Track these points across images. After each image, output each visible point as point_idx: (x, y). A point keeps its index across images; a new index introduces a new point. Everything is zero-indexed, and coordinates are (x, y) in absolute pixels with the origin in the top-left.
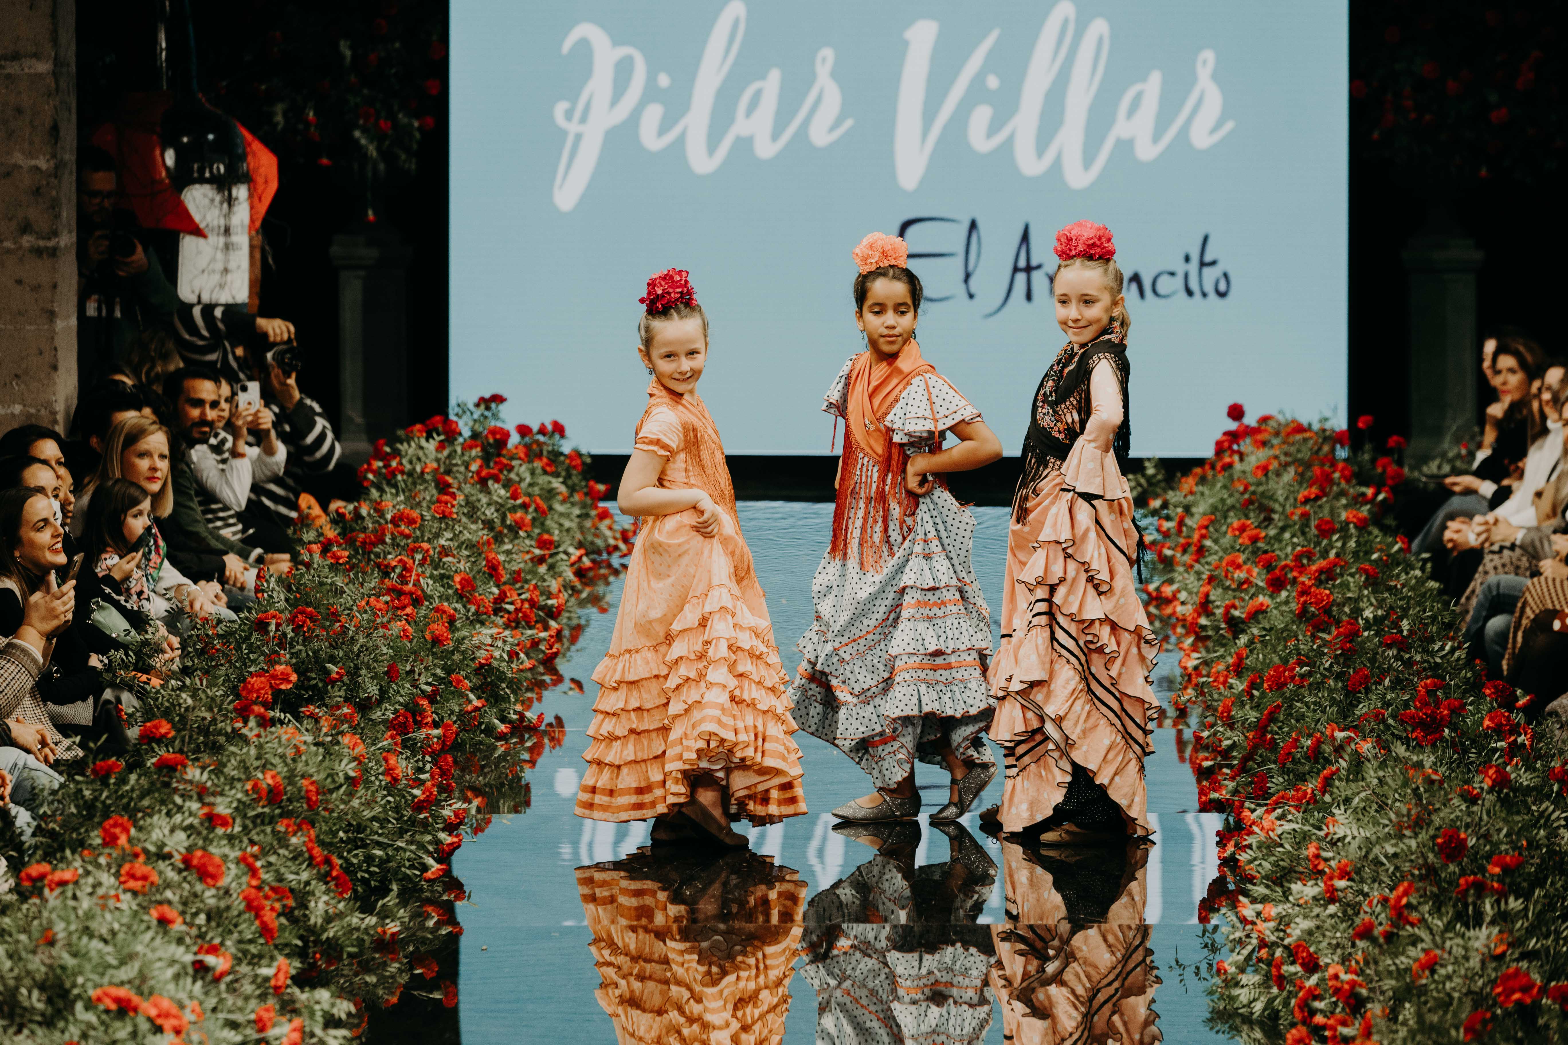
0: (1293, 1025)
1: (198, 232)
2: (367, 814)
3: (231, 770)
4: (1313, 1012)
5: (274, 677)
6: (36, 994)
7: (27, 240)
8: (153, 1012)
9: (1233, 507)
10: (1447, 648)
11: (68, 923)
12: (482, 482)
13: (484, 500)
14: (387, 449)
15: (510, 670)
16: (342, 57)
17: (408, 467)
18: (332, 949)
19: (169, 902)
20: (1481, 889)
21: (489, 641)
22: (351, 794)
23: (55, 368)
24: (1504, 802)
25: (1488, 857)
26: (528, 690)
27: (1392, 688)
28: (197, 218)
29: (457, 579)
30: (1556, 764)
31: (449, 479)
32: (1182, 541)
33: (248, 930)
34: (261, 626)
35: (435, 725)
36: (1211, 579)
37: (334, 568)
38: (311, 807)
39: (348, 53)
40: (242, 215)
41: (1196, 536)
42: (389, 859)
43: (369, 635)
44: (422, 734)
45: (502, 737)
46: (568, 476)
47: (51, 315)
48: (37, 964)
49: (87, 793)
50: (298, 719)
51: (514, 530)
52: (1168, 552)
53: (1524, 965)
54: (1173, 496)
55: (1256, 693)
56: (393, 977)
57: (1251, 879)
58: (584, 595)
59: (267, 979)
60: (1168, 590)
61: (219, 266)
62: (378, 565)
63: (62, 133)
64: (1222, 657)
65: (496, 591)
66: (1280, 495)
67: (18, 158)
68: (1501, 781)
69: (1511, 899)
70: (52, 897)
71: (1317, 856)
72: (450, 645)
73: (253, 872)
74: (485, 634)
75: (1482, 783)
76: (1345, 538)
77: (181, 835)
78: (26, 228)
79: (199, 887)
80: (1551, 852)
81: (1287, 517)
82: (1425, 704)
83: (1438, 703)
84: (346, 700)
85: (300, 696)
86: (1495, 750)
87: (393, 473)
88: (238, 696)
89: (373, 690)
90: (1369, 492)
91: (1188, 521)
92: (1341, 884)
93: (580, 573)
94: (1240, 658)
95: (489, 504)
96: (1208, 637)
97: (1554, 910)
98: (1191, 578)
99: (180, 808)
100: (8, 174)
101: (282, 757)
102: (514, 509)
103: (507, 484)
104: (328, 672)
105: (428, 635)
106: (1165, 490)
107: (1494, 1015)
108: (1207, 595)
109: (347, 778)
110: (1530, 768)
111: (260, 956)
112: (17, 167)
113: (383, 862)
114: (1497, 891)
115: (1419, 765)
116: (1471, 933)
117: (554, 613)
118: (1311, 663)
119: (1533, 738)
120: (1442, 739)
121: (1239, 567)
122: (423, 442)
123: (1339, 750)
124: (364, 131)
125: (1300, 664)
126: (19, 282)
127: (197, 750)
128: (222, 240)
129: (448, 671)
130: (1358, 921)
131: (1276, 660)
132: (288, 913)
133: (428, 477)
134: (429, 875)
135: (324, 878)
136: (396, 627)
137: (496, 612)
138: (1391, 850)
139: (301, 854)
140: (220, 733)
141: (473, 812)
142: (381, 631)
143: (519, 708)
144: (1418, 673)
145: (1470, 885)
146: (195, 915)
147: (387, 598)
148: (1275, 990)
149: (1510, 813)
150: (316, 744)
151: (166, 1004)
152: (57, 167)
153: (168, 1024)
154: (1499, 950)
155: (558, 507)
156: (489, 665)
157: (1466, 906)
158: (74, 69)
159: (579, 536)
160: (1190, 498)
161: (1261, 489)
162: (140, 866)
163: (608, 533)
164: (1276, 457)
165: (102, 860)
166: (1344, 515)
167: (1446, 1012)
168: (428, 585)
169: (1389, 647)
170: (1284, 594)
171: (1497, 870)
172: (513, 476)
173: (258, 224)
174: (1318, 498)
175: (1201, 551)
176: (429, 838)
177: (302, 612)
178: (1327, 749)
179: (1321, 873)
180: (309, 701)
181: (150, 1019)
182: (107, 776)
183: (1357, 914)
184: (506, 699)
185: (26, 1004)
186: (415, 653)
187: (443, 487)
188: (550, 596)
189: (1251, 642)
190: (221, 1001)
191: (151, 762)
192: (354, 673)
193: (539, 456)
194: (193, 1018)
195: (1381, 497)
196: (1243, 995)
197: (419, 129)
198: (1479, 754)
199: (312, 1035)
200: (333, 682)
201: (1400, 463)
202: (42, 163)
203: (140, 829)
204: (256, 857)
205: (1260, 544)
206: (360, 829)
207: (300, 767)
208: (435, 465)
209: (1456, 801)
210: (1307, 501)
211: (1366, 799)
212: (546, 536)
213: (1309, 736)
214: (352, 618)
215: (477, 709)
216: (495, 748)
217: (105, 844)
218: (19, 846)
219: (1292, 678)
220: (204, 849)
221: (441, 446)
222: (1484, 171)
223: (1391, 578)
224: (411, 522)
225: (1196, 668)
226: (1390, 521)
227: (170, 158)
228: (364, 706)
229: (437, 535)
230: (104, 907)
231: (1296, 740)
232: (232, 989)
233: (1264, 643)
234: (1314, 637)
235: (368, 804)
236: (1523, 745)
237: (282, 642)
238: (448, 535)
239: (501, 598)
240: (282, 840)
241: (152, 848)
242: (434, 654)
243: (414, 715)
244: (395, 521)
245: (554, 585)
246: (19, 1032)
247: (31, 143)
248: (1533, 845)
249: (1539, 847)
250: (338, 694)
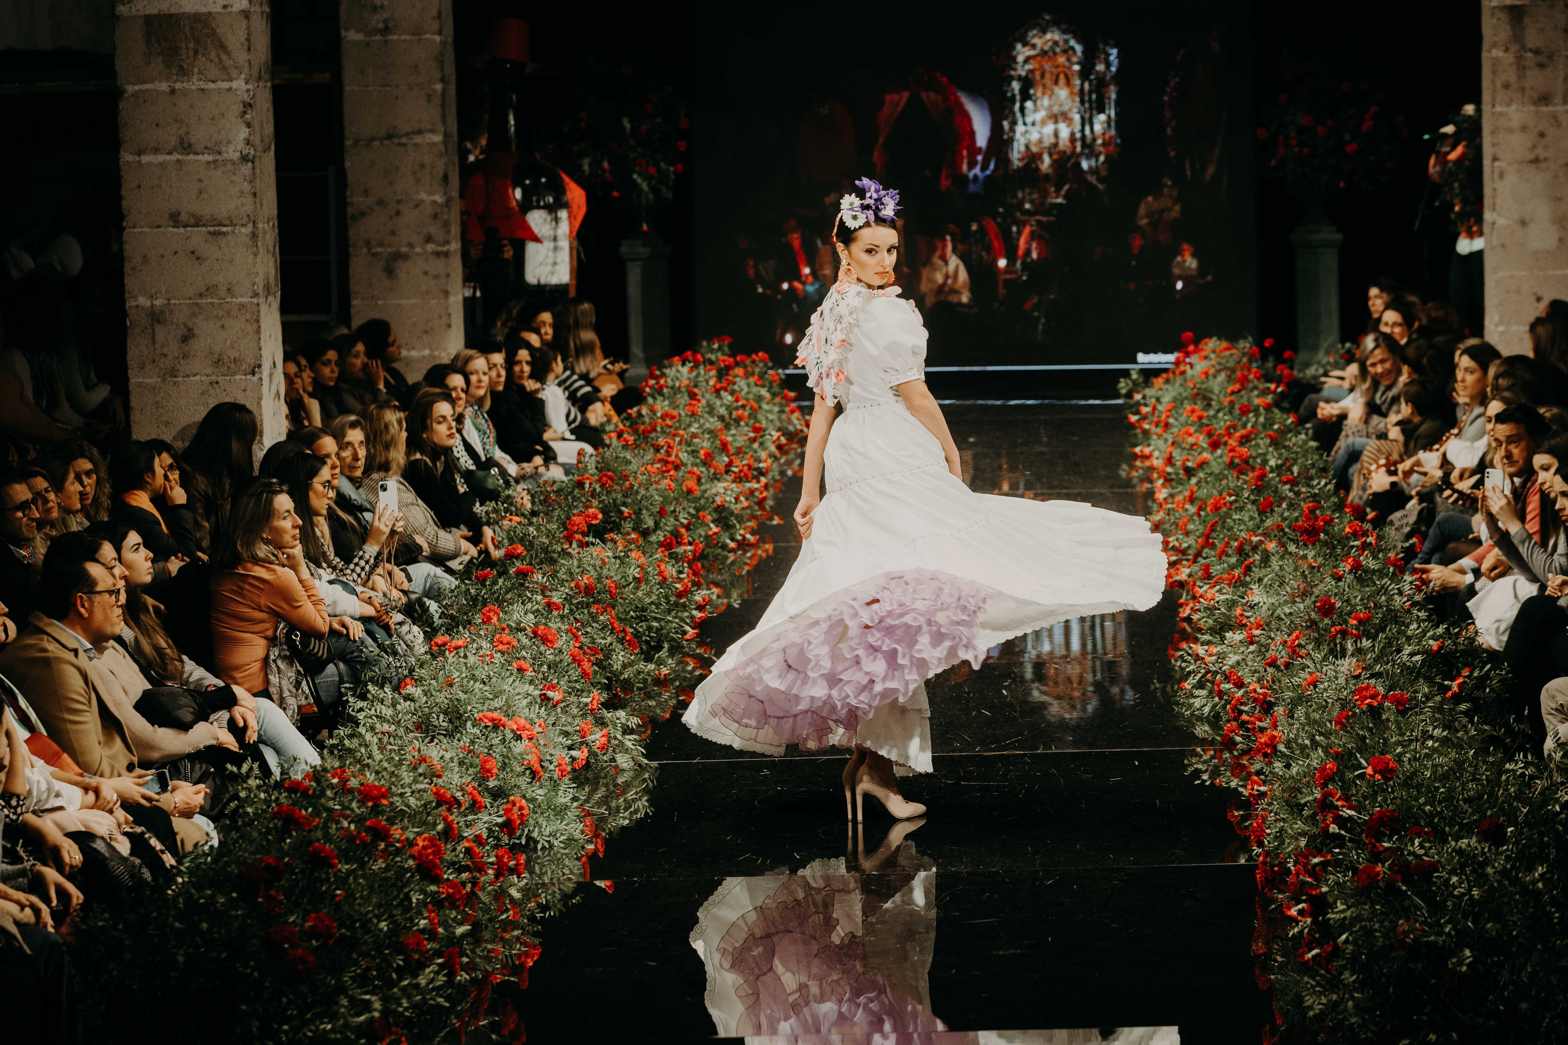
0: (1228, 721)
1: (537, 240)
2: (648, 600)
3: (562, 575)
4: (1241, 712)
5: (588, 516)
6: (442, 716)
7: (430, 247)
8: (515, 727)
9: (1186, 398)
10: (1323, 482)
11: (462, 673)
12: (717, 392)
13: (718, 403)
14: (658, 373)
15: (736, 508)
16: (624, 128)
17: (670, 383)
18: (627, 685)
19: (525, 658)
20: (1344, 634)
21: (722, 491)
22: (637, 588)
23: (449, 326)
24: (1359, 579)
25: (1349, 614)
26: (748, 520)
27: (1288, 509)
28: (536, 230)
29: (702, 452)
30: (1392, 555)
31: (696, 390)
32: (1155, 419)
33: (575, 674)
34: (580, 484)
35: (690, 544)
36: (1173, 443)
37: (625, 447)
38: (612, 597)
39: (628, 126)
40: (564, 228)
41: (1163, 416)
42: (662, 628)
43: (647, 489)
44: (680, 550)
45: (732, 550)
46: (771, 387)
47: (446, 294)
48: (441, 698)
49: (472, 591)
50: (604, 541)
51: (738, 421)
52: (1146, 426)
53: (1373, 681)
54: (1148, 392)
55: (1202, 513)
56: (666, 701)
57: (1200, 630)
58: (782, 461)
59: (586, 705)
60: (1147, 451)
61: (551, 261)
62: (653, 445)
63: (450, 178)
64: (1181, 492)
65: (726, 459)
66: (1216, 390)
67: (423, 196)
68: (1357, 566)
69: (1364, 640)
70: (450, 656)
71: (1242, 615)
72: (698, 494)
73: (577, 638)
74: (720, 486)
75: (1345, 567)
76: (1257, 415)
77: (531, 616)
78: (429, 239)
79: (543, 648)
80: (1389, 610)
81: (1220, 403)
82: (1308, 519)
83: (1317, 518)
84: (634, 529)
85: (605, 528)
86: (1353, 547)
87: (661, 387)
88: (566, 529)
89: (650, 523)
90: (1272, 386)
91: (1159, 407)
92: (1257, 632)
93: (780, 447)
94: (1192, 493)
95: (721, 405)
96: (1172, 480)
97: (1391, 646)
98: (1161, 443)
99: (530, 599)
100: (417, 206)
101: (594, 566)
102: (737, 408)
103: (732, 393)
104: (622, 512)
105: (684, 489)
106: (1144, 388)
107: (1354, 713)
108: (1171, 453)
109: (634, 578)
110: (1375, 558)
111: (583, 691)
112: (422, 201)
113: (658, 630)
114: (1355, 635)
115: (1305, 557)
116: (1339, 662)
117: (762, 473)
118: (1237, 495)
119: (1376, 539)
120: (1319, 540)
121: (1191, 435)
122: (680, 368)
123: (1255, 548)
124: (640, 174)
125: (1230, 495)
126: (426, 273)
127: (541, 562)
128: (552, 245)
129: (698, 510)
130: (1268, 655)
131: (1215, 493)
132: (599, 663)
133: (683, 389)
134: (687, 637)
135: (621, 641)
136: (665, 483)
137: (727, 472)
138: (1288, 611)
139: (606, 626)
140: (554, 552)
141: (714, 597)
142: (654, 486)
143: (742, 532)
144: (1304, 500)
145: (1337, 632)
146: (542, 665)
147: (659, 465)
148: (1217, 699)
149: (1362, 586)
150: (615, 558)
151: (522, 722)
152: (448, 201)
153: (524, 734)
154: (1357, 673)
155: (765, 407)
156: (723, 506)
157: (1336, 645)
158: (456, 138)
159: (778, 424)
160: (1160, 393)
161: (1204, 386)
162: (506, 637)
163: (796, 422)
164: (1213, 366)
165: (482, 633)
166: (1256, 401)
167: (1324, 712)
168: (684, 456)
169: (1285, 483)
170: (1219, 452)
171: (1355, 622)
172: (736, 387)
173: (574, 233)
174: (1239, 391)
175: (1167, 426)
176: (686, 614)
177: (606, 475)
178: (1247, 548)
179: (1245, 625)
180: (611, 531)
181: (513, 731)
182: (485, 580)
183: (1267, 651)
184: (734, 527)
185: (436, 723)
186: (676, 499)
187: (693, 396)
188: (760, 461)
189: (1199, 482)
190: (558, 719)
191: (512, 571)
192: (638, 513)
193: (753, 374)
194: (540, 730)
195: (1280, 389)
196: (1197, 703)
197: (674, 172)
198: (1343, 549)
199: (616, 738)
200: (625, 519)
201: (1292, 368)
202: (439, 198)
203: (506, 613)
204: (578, 629)
205: (1205, 421)
206: (644, 609)
207: (605, 572)
208: (687, 382)
209: (1328, 579)
210: (1233, 393)
211: (1272, 579)
212: (757, 425)
213: (1236, 540)
214: (636, 478)
215: (715, 533)
216: (727, 558)
217: (484, 623)
218: (431, 624)
219: (1225, 504)
220: (546, 624)
221: (691, 370)
222: (1342, 184)
223: (1286, 440)
224: (673, 418)
225: (1165, 499)
226: (1286, 405)
227: (518, 194)
228: (645, 534)
229: (689, 425)
230: (483, 662)
231: (1228, 543)
232: (565, 711)
233: (1207, 482)
234: (1238, 478)
235: (649, 594)
236: (1371, 543)
237: (593, 494)
238: (696, 425)
239: (730, 464)
240: (594, 618)
241: (514, 625)
242: (688, 500)
243: (676, 538)
244: (663, 418)
245: (763, 455)
246: (432, 741)
247: (431, 186)
248: (1377, 606)
249: (1381, 607)
250: (627, 526)
